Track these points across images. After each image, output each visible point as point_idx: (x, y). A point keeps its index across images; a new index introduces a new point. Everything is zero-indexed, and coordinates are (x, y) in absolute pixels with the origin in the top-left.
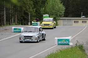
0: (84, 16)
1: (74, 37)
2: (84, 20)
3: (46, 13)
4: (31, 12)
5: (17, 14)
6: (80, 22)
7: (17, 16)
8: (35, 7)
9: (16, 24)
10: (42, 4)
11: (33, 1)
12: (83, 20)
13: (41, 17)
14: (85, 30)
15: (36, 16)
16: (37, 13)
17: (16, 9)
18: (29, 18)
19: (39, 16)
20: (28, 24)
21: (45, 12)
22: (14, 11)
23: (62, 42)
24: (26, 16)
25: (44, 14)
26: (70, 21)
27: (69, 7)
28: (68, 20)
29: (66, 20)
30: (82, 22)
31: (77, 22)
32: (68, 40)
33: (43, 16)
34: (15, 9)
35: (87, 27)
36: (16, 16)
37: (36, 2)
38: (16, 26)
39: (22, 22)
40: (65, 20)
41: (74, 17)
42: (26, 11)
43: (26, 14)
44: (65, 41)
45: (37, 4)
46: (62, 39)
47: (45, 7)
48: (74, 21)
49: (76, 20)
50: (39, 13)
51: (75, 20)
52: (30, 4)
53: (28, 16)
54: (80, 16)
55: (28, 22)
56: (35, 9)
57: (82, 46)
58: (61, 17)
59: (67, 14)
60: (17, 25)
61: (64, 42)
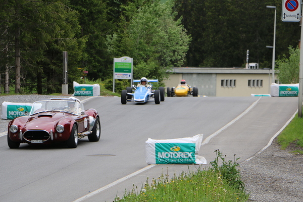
0: (253, 64)
1: (212, 136)
2: (256, 78)
3: (124, 53)
4: (73, 48)
5: (22, 54)
6: (242, 82)
7: (23, 62)
8: (85, 31)
9: (17, 92)
10: (109, 20)
11: (80, 11)
12: (252, 78)
13: (106, 67)
14: (250, 111)
15: (89, 62)
16: (93, 51)
17: (19, 37)
18: (63, 70)
19: (99, 62)
20: (59, 91)
21: (119, 47)
22: (13, 43)
23: (171, 155)
24: (54, 64)
25: (118, 56)
26: (206, 78)
27: (204, 30)
28: (201, 77)
29: (195, 76)
30: (249, 84)
31: (232, 83)
32: (191, 148)
33: (112, 63)
34: (16, 39)
35: (258, 103)
36: (19, 63)
37: (91, 12)
38: (18, 96)
39: (39, 82)
40: (190, 76)
41: (222, 66)
42: (56, 46)
43: (55, 55)
44: (181, 151)
45: (93, 19)
46: (171, 145)
47: (122, 32)
48: (219, 79)
49: (229, 78)
50: (99, 53)
51: (225, 78)
52: (67, 19)
53: (62, 61)
54: (240, 63)
55: (62, 82)
56: (84, 40)
57: (232, 170)
58: (175, 66)
59: (197, 56)
60: (21, 93)
61: (178, 156)
